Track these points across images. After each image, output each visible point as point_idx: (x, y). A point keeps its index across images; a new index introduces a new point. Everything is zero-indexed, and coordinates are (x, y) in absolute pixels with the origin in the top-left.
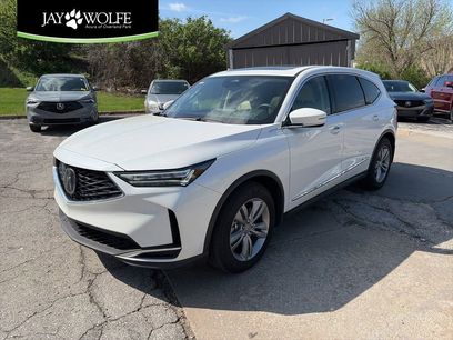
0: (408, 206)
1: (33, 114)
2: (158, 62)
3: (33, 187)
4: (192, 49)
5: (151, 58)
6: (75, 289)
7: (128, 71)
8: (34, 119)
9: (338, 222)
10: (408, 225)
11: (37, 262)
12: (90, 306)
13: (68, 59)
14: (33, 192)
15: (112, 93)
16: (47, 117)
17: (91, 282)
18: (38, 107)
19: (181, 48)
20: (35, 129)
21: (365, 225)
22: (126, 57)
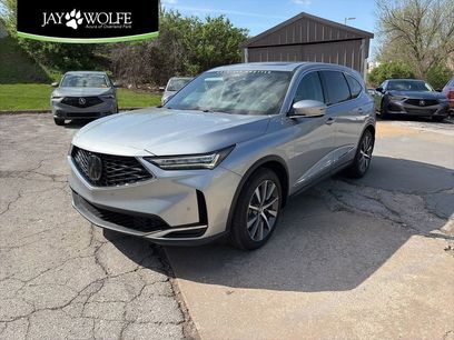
0: (399, 196)
1: (58, 108)
2: (177, 61)
3: (54, 172)
4: (211, 48)
5: (171, 57)
6: (84, 253)
7: (149, 69)
8: (58, 113)
9: (329, 208)
10: (393, 212)
11: (53, 232)
12: (95, 266)
13: (92, 57)
14: (53, 177)
15: (132, 89)
16: (70, 111)
17: (97, 248)
18: (63, 102)
19: (200, 47)
20: (59, 122)
21: (353, 212)
22: (147, 55)
